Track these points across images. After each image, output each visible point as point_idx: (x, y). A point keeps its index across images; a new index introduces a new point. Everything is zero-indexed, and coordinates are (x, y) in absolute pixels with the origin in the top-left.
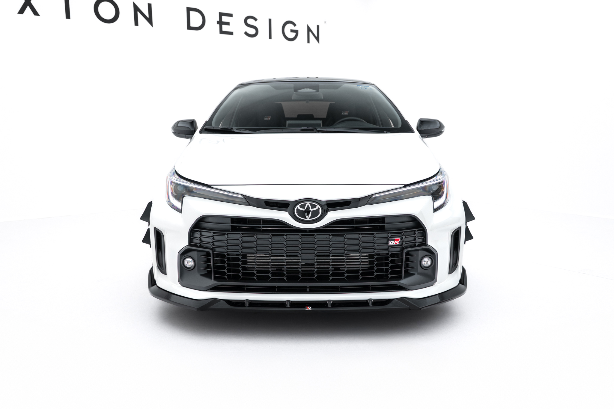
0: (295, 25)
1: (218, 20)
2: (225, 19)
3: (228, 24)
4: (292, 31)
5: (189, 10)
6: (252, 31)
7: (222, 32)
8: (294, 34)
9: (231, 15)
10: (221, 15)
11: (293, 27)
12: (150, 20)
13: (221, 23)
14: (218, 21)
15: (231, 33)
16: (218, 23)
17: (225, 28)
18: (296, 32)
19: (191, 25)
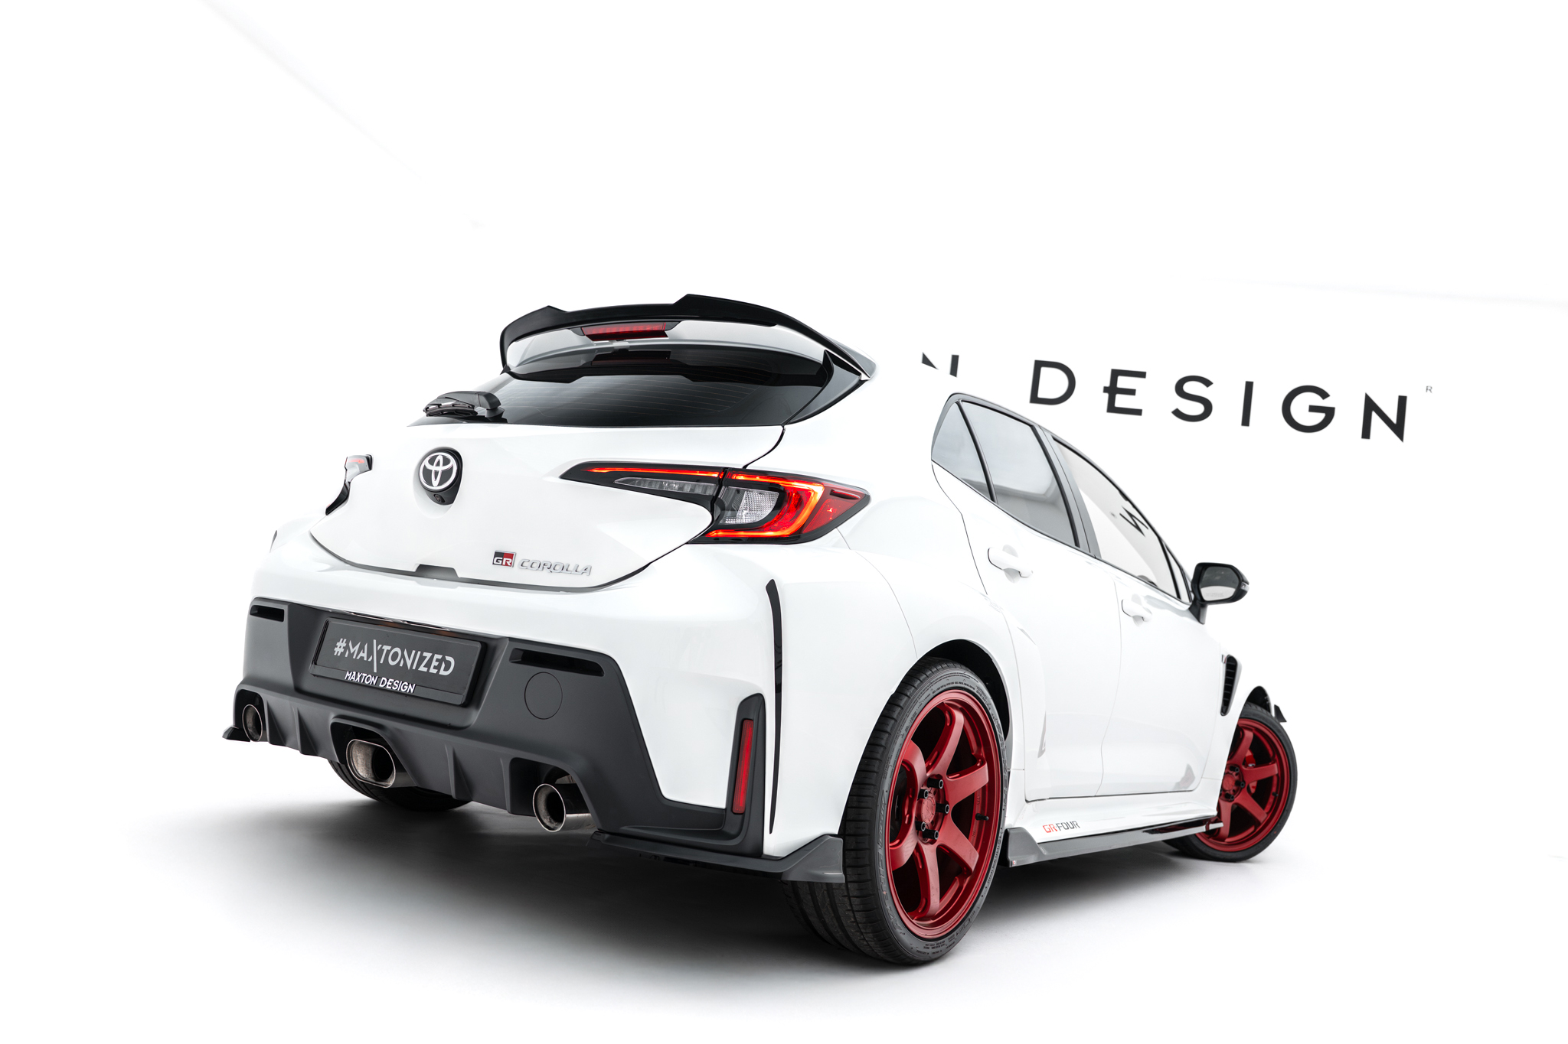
0: (1324, 395)
1: (1108, 384)
2: (1123, 382)
3: (1132, 392)
5: (1039, 365)
6: (1197, 409)
7: (1112, 408)
9: (1142, 375)
10: (1116, 374)
11: (1316, 400)
13: (1112, 390)
15: (1138, 412)
16: (1106, 390)
17: (1121, 401)
19: (1040, 395)
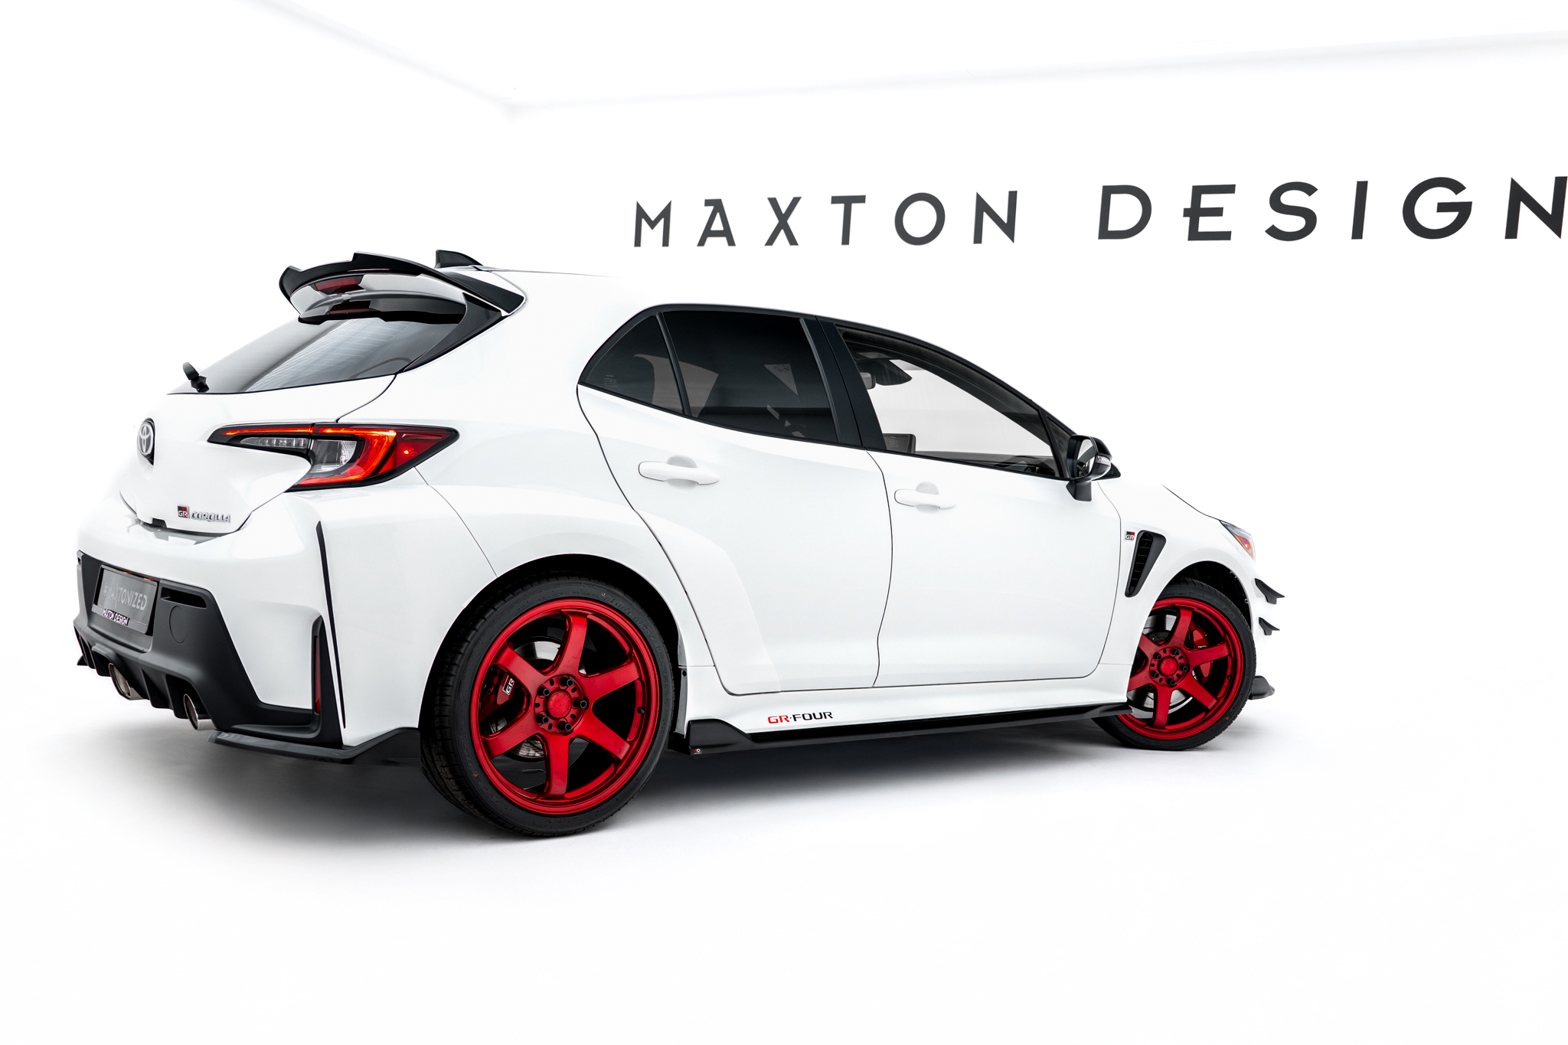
1: (1189, 206)
2: (1208, 201)
3: (1217, 212)
4: (1443, 207)
5: (1108, 192)
6: (1297, 223)
7: (1195, 234)
8: (1451, 217)
9: (1230, 189)
10: (1198, 191)
11: (1446, 195)
12: (1008, 228)
13: (1194, 212)
14: (1185, 210)
15: (1225, 236)
16: (1187, 213)
17: (1206, 224)
18: (1464, 211)
19: (1111, 227)
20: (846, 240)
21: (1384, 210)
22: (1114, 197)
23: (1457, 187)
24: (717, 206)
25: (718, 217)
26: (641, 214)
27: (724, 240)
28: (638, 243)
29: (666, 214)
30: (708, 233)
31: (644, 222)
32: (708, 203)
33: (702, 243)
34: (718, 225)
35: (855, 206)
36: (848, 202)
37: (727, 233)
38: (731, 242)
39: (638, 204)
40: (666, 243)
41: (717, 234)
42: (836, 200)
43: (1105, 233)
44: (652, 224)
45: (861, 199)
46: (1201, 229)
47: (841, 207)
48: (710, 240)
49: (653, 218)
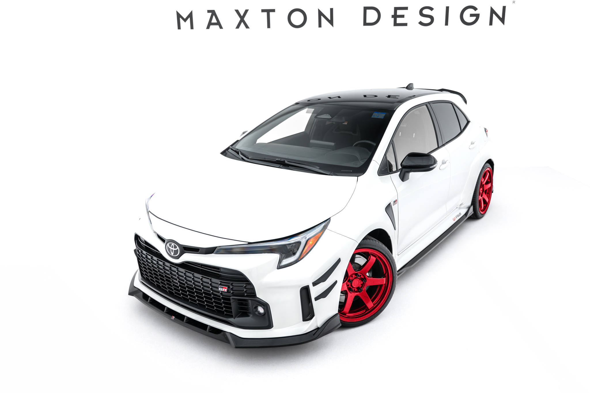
4: (472, 15)
8: (474, 18)
12: (331, 22)
14: (392, 16)
18: (477, 16)
20: (269, 26)
21: (454, 16)
22: (368, 11)
23: (475, 9)
24: (213, 13)
25: (214, 17)
26: (179, 16)
27: (218, 26)
28: (179, 28)
29: (190, 16)
30: (210, 24)
31: (181, 19)
32: (209, 11)
33: (208, 27)
34: (214, 20)
35: (271, 13)
36: (268, 12)
37: (218, 23)
38: (221, 27)
39: (177, 12)
40: (192, 28)
41: (214, 24)
42: (263, 11)
43: (365, 24)
44: (185, 20)
45: (273, 11)
46: (398, 22)
47: (266, 13)
48: (211, 26)
49: (185, 17)
